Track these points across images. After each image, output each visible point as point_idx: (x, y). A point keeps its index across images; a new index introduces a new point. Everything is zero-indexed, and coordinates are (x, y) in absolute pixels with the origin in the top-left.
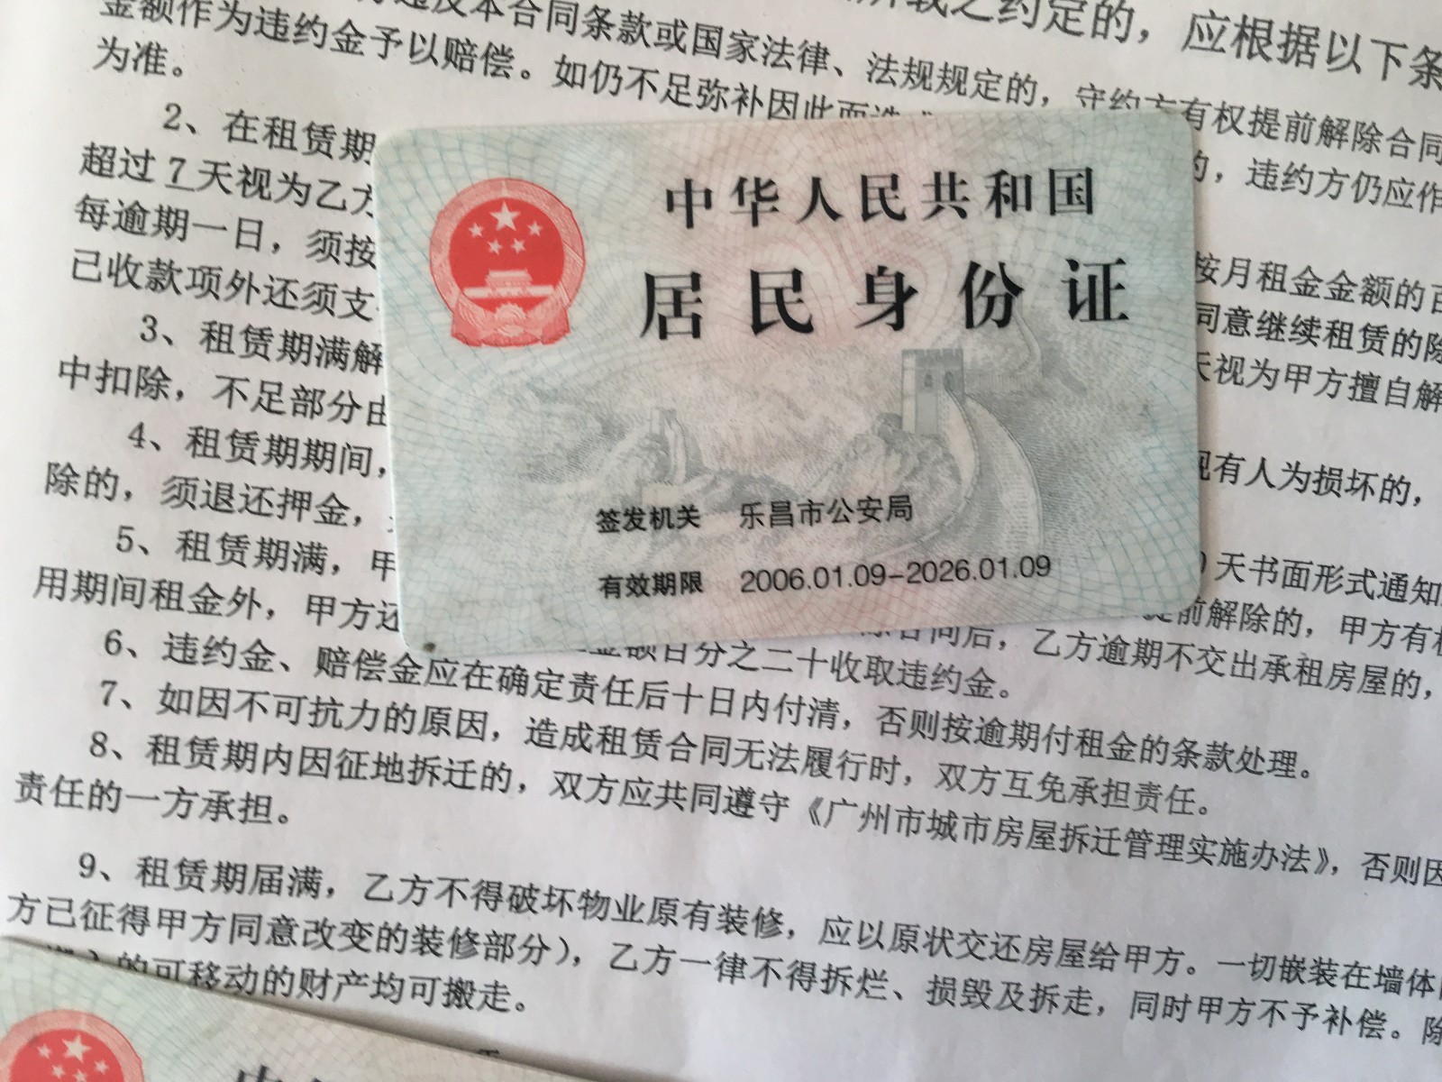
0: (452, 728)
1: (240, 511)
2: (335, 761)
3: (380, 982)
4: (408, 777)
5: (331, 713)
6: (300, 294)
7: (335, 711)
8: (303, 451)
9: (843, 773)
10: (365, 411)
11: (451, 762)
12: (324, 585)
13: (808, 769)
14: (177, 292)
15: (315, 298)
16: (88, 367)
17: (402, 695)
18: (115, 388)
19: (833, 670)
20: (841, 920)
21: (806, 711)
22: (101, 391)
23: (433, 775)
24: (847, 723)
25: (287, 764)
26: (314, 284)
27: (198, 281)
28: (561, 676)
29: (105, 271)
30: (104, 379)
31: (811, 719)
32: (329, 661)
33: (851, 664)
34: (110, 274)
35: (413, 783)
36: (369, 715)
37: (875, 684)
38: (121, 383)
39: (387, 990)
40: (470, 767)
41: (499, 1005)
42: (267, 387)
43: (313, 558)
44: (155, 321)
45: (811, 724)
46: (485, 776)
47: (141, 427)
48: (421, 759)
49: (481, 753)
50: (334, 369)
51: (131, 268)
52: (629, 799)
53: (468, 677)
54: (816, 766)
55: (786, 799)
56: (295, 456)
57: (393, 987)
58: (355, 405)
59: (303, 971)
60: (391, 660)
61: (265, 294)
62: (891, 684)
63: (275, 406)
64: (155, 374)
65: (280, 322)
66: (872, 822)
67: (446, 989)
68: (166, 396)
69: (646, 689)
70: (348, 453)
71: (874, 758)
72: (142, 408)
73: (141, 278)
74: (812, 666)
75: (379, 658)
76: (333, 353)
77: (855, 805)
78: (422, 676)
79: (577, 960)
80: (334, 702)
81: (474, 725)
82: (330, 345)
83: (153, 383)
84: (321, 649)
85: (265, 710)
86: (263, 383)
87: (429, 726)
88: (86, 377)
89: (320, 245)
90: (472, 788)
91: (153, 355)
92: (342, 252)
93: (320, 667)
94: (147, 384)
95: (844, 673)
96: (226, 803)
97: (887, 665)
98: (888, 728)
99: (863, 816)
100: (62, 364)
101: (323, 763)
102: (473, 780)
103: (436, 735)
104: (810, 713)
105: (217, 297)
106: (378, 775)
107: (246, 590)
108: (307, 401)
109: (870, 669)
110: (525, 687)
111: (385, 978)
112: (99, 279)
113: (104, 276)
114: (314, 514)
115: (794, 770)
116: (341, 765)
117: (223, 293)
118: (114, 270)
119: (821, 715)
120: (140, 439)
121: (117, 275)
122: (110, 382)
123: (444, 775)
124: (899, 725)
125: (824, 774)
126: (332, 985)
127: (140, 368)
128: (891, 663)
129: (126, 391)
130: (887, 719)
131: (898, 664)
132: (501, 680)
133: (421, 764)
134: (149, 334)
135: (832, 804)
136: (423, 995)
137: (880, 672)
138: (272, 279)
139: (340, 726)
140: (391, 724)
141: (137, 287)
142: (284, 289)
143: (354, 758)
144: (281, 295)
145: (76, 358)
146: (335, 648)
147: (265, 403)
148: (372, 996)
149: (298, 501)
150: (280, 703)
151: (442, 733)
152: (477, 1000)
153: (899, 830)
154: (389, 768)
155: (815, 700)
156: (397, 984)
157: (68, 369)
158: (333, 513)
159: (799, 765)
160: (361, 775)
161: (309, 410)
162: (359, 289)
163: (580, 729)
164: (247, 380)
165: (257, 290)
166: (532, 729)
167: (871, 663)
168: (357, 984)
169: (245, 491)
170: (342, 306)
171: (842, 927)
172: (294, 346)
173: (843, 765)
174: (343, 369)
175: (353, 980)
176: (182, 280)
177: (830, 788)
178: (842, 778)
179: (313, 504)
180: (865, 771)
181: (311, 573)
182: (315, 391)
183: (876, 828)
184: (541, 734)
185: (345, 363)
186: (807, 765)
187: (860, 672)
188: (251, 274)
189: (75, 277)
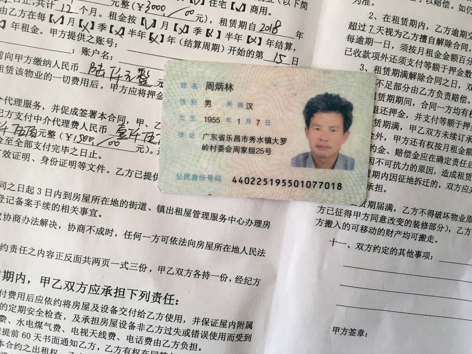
0: (425, 171)
1: (380, 113)
2: (398, 177)
3: (404, 234)
4: (414, 183)
5: (398, 165)
6: (398, 59)
7: (399, 165)
8: (395, 99)
10: (411, 89)
11: (424, 179)
12: (398, 133)
14: (369, 59)
15: (401, 60)
17: (415, 162)
23: (420, 183)
25: (387, 177)
26: (401, 57)
27: (374, 56)
28: (451, 159)
32: (398, 152)
34: (354, 54)
35: (415, 184)
36: (407, 167)
40: (428, 181)
41: (431, 241)
42: (388, 83)
43: (396, 126)
44: (363, 65)
46: (431, 184)
48: (417, 178)
49: (432, 177)
50: (404, 78)
51: (359, 52)
52: (463, 190)
53: (430, 158)
56: (394, 100)
57: (407, 235)
58: (408, 88)
59: (387, 230)
60: (413, 152)
61: (389, 59)
63: (390, 87)
65: (392, 66)
67: (419, 236)
69: (469, 163)
70: (406, 100)
73: (361, 55)
75: (410, 152)
76: (404, 74)
78: (419, 158)
79: (450, 231)
80: (399, 163)
81: (430, 170)
82: (404, 72)
84: (396, 149)
85: (383, 164)
86: (387, 81)
87: (420, 170)
89: (403, 47)
90: (428, 186)
92: (408, 49)
93: (396, 154)
96: (372, 186)
101: (395, 178)
102: (429, 184)
103: (421, 172)
105: (378, 60)
106: (407, 182)
107: (380, 133)
108: (398, 86)
110: (442, 161)
111: (406, 233)
112: (351, 55)
114: (397, 115)
116: (399, 178)
117: (380, 59)
123: (422, 183)
126: (394, 234)
132: (437, 159)
133: (418, 180)
134: (362, 69)
136: (414, 238)
138: (391, 56)
139: (400, 169)
140: (411, 169)
141: (360, 57)
142: (394, 58)
143: (402, 177)
144: (393, 60)
146: (400, 149)
147: (387, 86)
148: (403, 237)
149: (393, 111)
150: (386, 162)
151: (423, 172)
152: (426, 239)
154: (410, 180)
158: (402, 115)
160: (404, 181)
161: (398, 88)
162: (411, 59)
163: (454, 172)
164: (384, 80)
166: (443, 172)
168: (399, 234)
169: (381, 108)
170: (407, 63)
172: (396, 72)
174: (406, 78)
176: (371, 56)
179: (397, 112)
181: (395, 130)
182: (400, 84)
184: (445, 173)
185: (407, 77)
188: (387, 54)
189: (345, 54)
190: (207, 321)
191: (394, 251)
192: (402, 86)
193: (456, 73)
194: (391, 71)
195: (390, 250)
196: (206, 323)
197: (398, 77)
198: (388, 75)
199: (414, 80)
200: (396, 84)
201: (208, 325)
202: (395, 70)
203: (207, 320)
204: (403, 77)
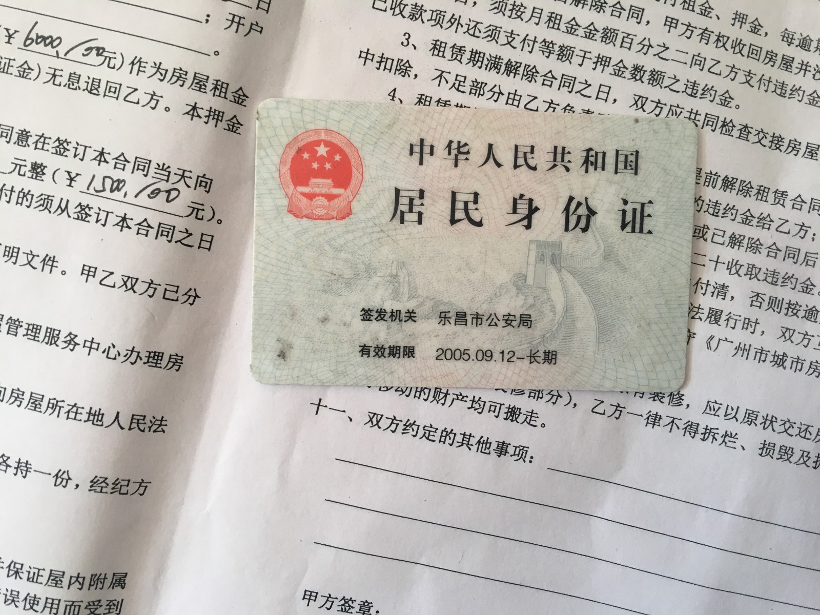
3: (473, 401)
6: (483, 30)
9: (727, 324)
10: (506, 97)
13: (709, 319)
14: (423, 22)
15: (490, 33)
16: (373, 55)
18: (385, 68)
19: (727, 269)
20: (716, 402)
21: (710, 289)
22: (378, 69)
24: (732, 298)
26: (490, 26)
27: (434, 18)
29: (389, 7)
30: (380, 62)
31: (713, 293)
33: (738, 267)
34: (391, 9)
37: (750, 279)
38: (388, 66)
39: (477, 406)
41: (532, 423)
42: (459, 78)
44: (409, 36)
45: (712, 296)
47: (395, 90)
50: (493, 72)
51: (402, 6)
54: (713, 318)
55: (695, 334)
57: (480, 405)
58: (501, 93)
59: (436, 388)
61: (465, 28)
62: (759, 280)
63: (461, 88)
64: (405, 64)
65: (471, 44)
66: (740, 352)
67: (506, 410)
68: (409, 76)
71: (745, 319)
72: (396, 80)
73: (406, 13)
74: (716, 265)
76: (495, 64)
77: (732, 342)
79: (575, 405)
82: (493, 59)
83: (404, 68)
86: (457, 75)
88: (372, 60)
89: (497, 5)
91: (405, 54)
92: (507, 9)
94: (401, 69)
95: (733, 271)
97: (757, 270)
98: (754, 303)
99: (736, 349)
100: (361, 52)
104: (713, 290)
105: (442, 27)
108: (478, 88)
109: (748, 270)
111: (476, 399)
112: (385, 11)
113: (388, 9)
115: (701, 319)
117: (445, 25)
118: (393, 7)
119: (719, 292)
120: (394, 96)
121: (394, 9)
122: (383, 64)
124: (761, 303)
125: (717, 323)
126: (449, 398)
127: (399, 59)
128: (760, 269)
129: (390, 70)
130: (755, 299)
131: (764, 270)
134: (405, 43)
135: (720, 340)
136: (494, 412)
137: (753, 273)
138: (470, 20)
141: (404, 17)
142: (475, 26)
144: (473, 30)
145: (368, 50)
147: (456, 86)
148: (469, 408)
152: (522, 418)
153: (755, 359)
155: (716, 284)
156: (482, 404)
157: (364, 55)
159: (704, 317)
161: (478, 92)
162: (512, 31)
164: (449, 73)
165: (462, 26)
167: (749, 267)
168: (461, 400)
170: (503, 39)
171: (717, 406)
172: (476, 57)
173: (728, 320)
174: (498, 73)
175: (460, 398)
176: (426, 16)
177: (719, 331)
178: (726, 327)
180: (739, 325)
182: (482, 83)
183: (742, 356)
185: (499, 70)
186: (708, 317)
187: (743, 271)
188: (460, 17)
189: (373, 7)
190: (18, 569)
191: (448, 437)
192: (487, 89)
193: (610, 70)
194: (467, 55)
195: (439, 432)
196: (17, 573)
197: (480, 68)
198: (460, 61)
199: (514, 77)
200: (475, 84)
201: (21, 578)
202: (476, 52)
203: (18, 566)
204: (491, 69)
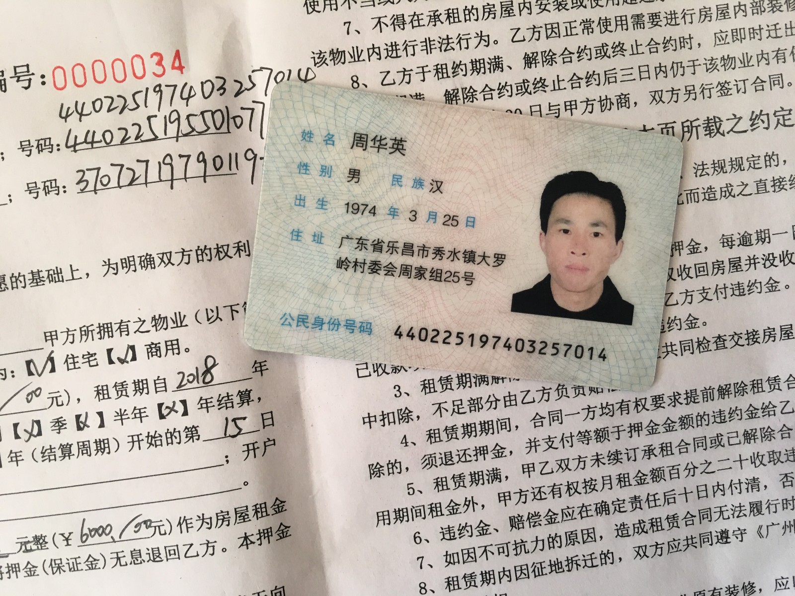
0: (580, 539)
1: (458, 462)
2: (531, 570)
4: (566, 569)
5: (523, 547)
7: (524, 545)
8: (478, 428)
9: (769, 511)
10: (502, 401)
11: (584, 556)
12: (504, 487)
13: (752, 513)
14: (406, 371)
16: (375, 416)
17: (553, 530)
18: (389, 423)
19: (752, 463)
20: (783, 578)
21: (744, 486)
22: (384, 425)
23: (577, 565)
24: (766, 487)
25: (509, 576)
28: (624, 500)
29: (372, 371)
30: (383, 419)
31: (747, 489)
32: (515, 522)
33: (760, 458)
34: (374, 372)
35: (569, 571)
36: (540, 543)
37: (775, 464)
38: (391, 420)
40: (593, 556)
42: (456, 403)
43: (495, 476)
44: (399, 387)
45: (748, 491)
46: (601, 559)
47: (405, 437)
48: (569, 558)
49: (596, 548)
50: (483, 386)
51: (383, 366)
52: (671, 550)
53: (580, 513)
54: (755, 511)
55: (745, 530)
56: (476, 431)
58: (497, 400)
60: (543, 514)
62: (782, 462)
63: (461, 411)
64: (405, 411)
66: (788, 530)
68: (412, 420)
69: (665, 496)
70: (499, 423)
71: (783, 500)
72: (402, 429)
73: (389, 368)
74: (741, 463)
75: (537, 515)
76: (481, 378)
77: (778, 524)
78: (559, 518)
80: (522, 542)
81: (590, 535)
83: (405, 416)
84: (510, 517)
85: (493, 554)
86: (453, 401)
87: (569, 542)
88: (376, 421)
90: (597, 566)
91: (402, 403)
93: (512, 526)
94: (403, 417)
95: (758, 463)
97: (778, 454)
98: (786, 484)
99: (783, 528)
100: (363, 418)
101: (525, 572)
102: (597, 562)
103: (574, 545)
104: (746, 486)
106: (552, 571)
107: (469, 498)
108: (475, 404)
109: (770, 458)
110: (609, 510)
112: (370, 375)
113: (372, 373)
114: (490, 455)
115: (745, 515)
116: (534, 571)
118: (376, 369)
119: (752, 486)
120: (406, 443)
122: (386, 420)
123: (582, 563)
124: (792, 481)
125: (760, 513)
127: (398, 410)
128: (780, 452)
129: (394, 422)
130: (785, 480)
131: (783, 452)
132: (596, 510)
133: (571, 561)
134: (398, 394)
135: (767, 526)
137: (775, 458)
139: (528, 552)
140: (551, 545)
141: (388, 374)
143: (539, 566)
145: (369, 414)
146: (516, 516)
147: (456, 410)
149: (482, 451)
150: (499, 548)
151: (576, 543)
154: (556, 566)
155: (747, 480)
157: (367, 420)
158: (499, 452)
159: (747, 512)
160: (544, 573)
161: (477, 407)
163: (640, 523)
164: (446, 402)
166: (617, 530)
167: (770, 455)
169: (458, 453)
171: (784, 581)
172: (463, 380)
173: (768, 507)
174: (488, 385)
177: (765, 519)
178: (769, 513)
179: (489, 450)
180: (780, 507)
181: (496, 483)
182: (477, 399)
183: (790, 532)
184: (622, 531)
185: (488, 382)
187: (766, 461)
189: (359, 377)
192: (483, 401)
194: (455, 381)
197: (470, 387)
198: (451, 389)
199: (503, 382)
200: (472, 402)
202: (462, 376)
204: (480, 384)
